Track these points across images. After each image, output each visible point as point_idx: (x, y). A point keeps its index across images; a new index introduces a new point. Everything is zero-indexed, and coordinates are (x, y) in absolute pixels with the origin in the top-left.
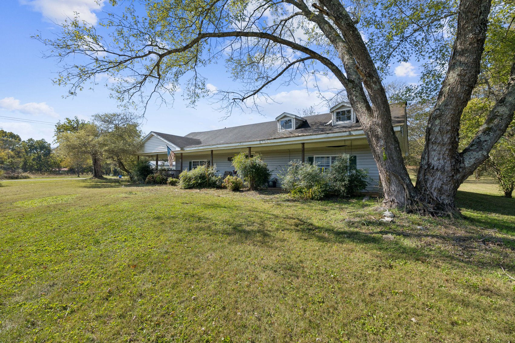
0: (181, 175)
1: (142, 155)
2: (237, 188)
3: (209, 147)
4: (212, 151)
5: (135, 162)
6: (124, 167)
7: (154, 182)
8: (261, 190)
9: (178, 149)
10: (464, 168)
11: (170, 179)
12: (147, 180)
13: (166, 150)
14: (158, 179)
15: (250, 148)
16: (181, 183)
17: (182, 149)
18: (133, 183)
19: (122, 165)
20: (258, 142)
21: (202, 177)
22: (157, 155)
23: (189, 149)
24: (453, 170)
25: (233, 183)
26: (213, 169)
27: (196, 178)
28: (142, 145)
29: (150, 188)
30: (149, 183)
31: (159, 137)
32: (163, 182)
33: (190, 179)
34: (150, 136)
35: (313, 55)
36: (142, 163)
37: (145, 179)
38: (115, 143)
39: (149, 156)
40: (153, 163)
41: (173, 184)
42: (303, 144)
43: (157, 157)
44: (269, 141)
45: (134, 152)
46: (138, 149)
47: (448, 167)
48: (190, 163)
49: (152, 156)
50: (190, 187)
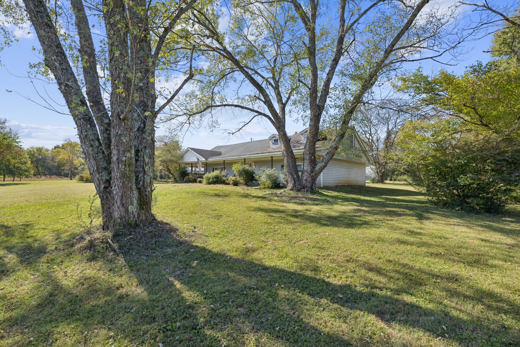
0: (204, 176)
1: (182, 163)
2: (236, 184)
3: (222, 158)
4: (224, 161)
5: (177, 168)
6: (170, 172)
7: (189, 181)
8: (250, 185)
9: (204, 159)
10: (316, 170)
11: (199, 179)
12: (185, 180)
13: (196, 160)
14: (191, 180)
15: (245, 159)
16: (205, 181)
17: (206, 159)
18: (176, 181)
19: (169, 169)
20: (248, 156)
21: (217, 177)
22: (192, 163)
23: (211, 160)
24: (311, 171)
25: (233, 181)
26: (224, 173)
27: (213, 178)
28: (182, 157)
29: (186, 184)
30: (186, 182)
31: (192, 151)
32: (195, 181)
33: (209, 179)
34: (187, 151)
35: (260, 113)
36: (182, 168)
37: (183, 180)
38: (165, 156)
39: (186, 164)
40: (189, 169)
41: (200, 182)
42: (272, 157)
43: (192, 165)
44: (254, 155)
45: (177, 161)
46: (179, 159)
47: (309, 170)
48: (213, 169)
49: (189, 164)
50: (209, 183)
